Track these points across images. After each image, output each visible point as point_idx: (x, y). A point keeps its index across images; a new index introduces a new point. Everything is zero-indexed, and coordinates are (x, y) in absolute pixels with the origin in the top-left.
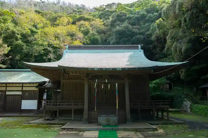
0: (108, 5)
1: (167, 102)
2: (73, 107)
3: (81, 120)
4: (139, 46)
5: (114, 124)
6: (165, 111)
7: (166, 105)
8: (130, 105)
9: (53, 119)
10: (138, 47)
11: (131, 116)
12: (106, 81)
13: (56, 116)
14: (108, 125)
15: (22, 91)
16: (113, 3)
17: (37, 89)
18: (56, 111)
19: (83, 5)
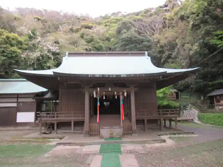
0: (113, 14)
1: (175, 111)
2: (73, 119)
3: (81, 133)
4: (146, 52)
5: (118, 137)
6: (173, 121)
7: (174, 114)
8: (136, 115)
9: (51, 133)
10: (144, 53)
11: (136, 127)
12: (110, 89)
13: (53, 129)
14: (111, 138)
15: (17, 102)
16: (119, 12)
17: (34, 100)
18: (54, 124)
19: (87, 14)
